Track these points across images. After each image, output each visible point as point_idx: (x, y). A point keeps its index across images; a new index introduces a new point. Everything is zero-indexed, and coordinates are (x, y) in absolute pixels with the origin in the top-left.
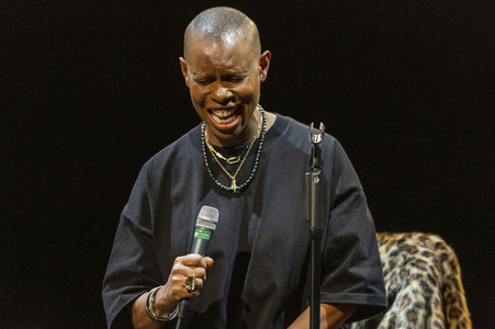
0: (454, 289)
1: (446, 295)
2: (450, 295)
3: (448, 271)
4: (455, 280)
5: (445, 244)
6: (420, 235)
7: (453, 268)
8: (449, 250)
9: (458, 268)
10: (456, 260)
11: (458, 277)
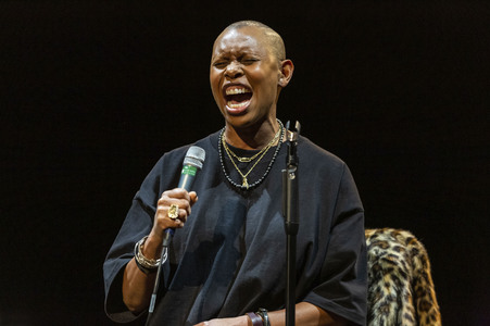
0: (424, 283)
1: (416, 288)
2: (420, 288)
3: (419, 266)
4: (425, 274)
5: (415, 240)
6: (391, 230)
7: (423, 262)
8: (420, 245)
9: (428, 263)
10: (426, 255)
11: (428, 271)
